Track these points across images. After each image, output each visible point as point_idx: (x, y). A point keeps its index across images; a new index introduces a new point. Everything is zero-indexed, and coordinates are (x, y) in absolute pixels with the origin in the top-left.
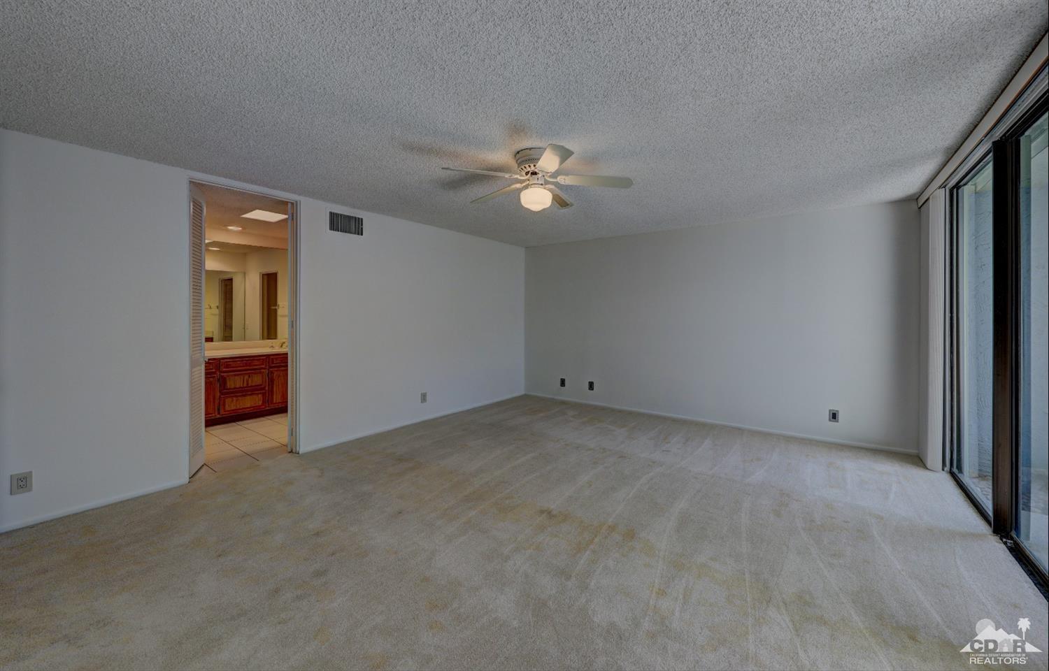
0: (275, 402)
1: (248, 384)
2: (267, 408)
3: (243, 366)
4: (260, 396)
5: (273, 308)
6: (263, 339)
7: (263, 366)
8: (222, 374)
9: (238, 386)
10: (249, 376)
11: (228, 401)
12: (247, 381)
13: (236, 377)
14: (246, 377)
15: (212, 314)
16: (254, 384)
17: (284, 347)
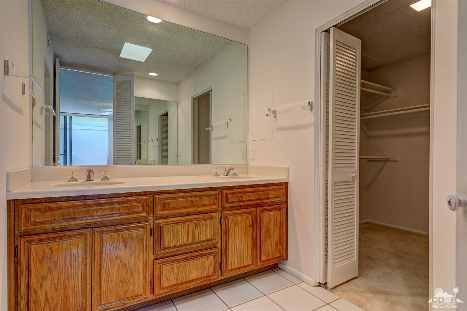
0: (229, 268)
1: (194, 239)
2: (220, 278)
3: (187, 207)
4: (211, 258)
5: (207, 129)
6: (194, 164)
7: (215, 207)
8: (157, 221)
9: (180, 243)
10: (196, 225)
11: (166, 269)
12: (194, 234)
13: (178, 226)
14: (192, 225)
15: (154, 147)
16: (202, 239)
17: (230, 174)
